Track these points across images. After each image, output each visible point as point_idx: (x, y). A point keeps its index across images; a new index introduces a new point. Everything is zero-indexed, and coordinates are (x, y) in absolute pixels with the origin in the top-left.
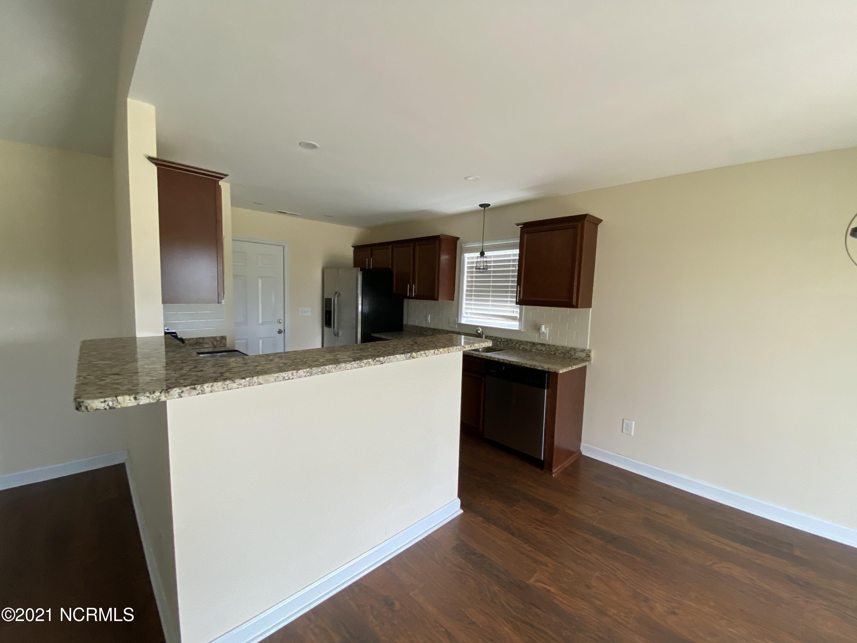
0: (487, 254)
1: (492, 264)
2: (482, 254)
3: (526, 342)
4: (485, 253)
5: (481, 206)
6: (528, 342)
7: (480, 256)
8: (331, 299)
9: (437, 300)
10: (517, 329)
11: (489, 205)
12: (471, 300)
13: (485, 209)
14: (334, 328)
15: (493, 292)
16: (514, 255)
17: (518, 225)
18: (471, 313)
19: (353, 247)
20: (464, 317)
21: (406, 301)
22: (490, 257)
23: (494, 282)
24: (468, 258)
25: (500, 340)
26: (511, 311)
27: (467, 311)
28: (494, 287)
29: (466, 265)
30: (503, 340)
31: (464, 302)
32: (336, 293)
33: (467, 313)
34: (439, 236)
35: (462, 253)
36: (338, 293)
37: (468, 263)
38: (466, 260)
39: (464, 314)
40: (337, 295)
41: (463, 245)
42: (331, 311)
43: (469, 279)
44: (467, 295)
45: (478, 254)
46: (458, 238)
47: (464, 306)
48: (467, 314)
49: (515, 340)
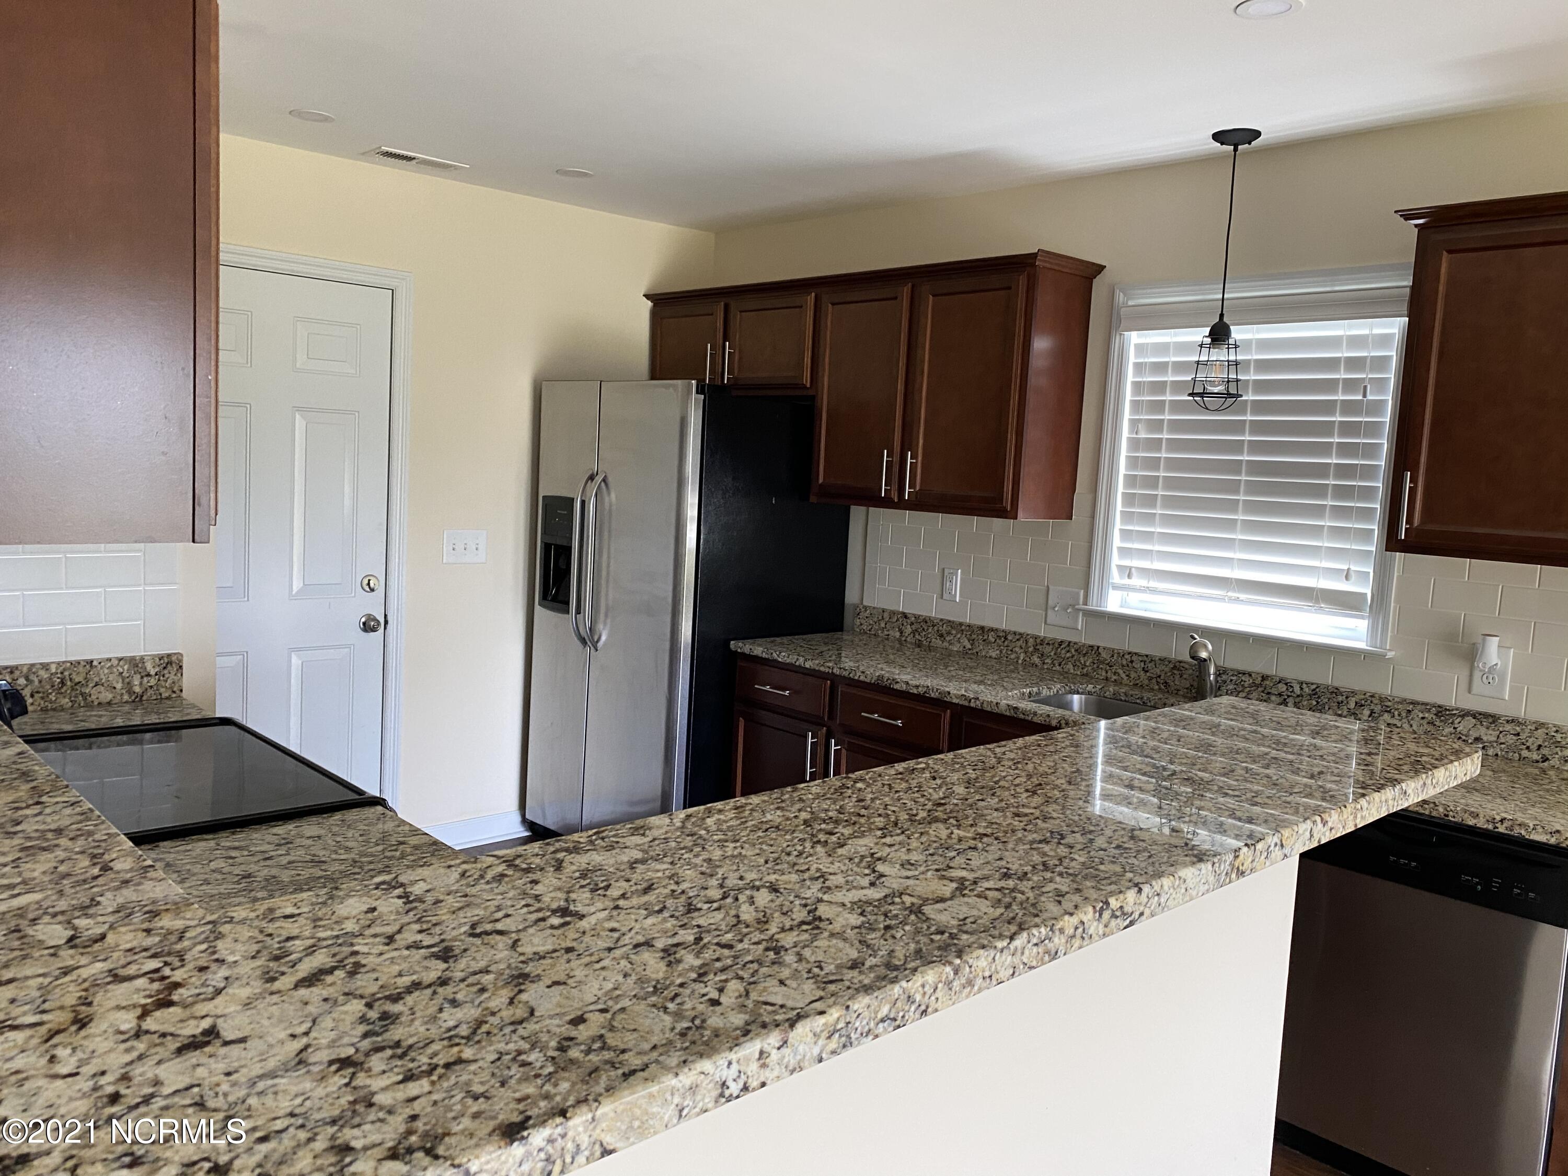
0: (1238, 333)
1: (1252, 376)
2: (1219, 334)
3: (1403, 701)
4: (1232, 327)
5: (1219, 137)
6: (1414, 703)
7: (1209, 340)
8: (569, 502)
9: (1011, 514)
10: (1362, 645)
11: (1257, 134)
12: (1149, 518)
13: (1235, 150)
14: (578, 612)
15: (1253, 488)
16: (1384, 340)
17: (1408, 215)
18: (1144, 571)
19: (647, 296)
20: (1116, 587)
21: (857, 513)
22: (1248, 343)
23: (1255, 447)
24: (1140, 348)
25: (1282, 688)
26: (1339, 571)
27: (1126, 562)
28: (1256, 468)
29: (1130, 377)
30: (1297, 690)
31: (1118, 525)
32: (591, 478)
33: (1128, 572)
34: (1034, 256)
35: (1114, 324)
36: (599, 479)
37: (1139, 367)
38: (1132, 358)
39: (1116, 577)
40: (593, 488)
41: (1120, 297)
42: (569, 549)
43: (1143, 435)
44: (1129, 499)
45: (1201, 334)
46: (1101, 268)
47: (1117, 541)
48: (1129, 576)
49: (1354, 693)
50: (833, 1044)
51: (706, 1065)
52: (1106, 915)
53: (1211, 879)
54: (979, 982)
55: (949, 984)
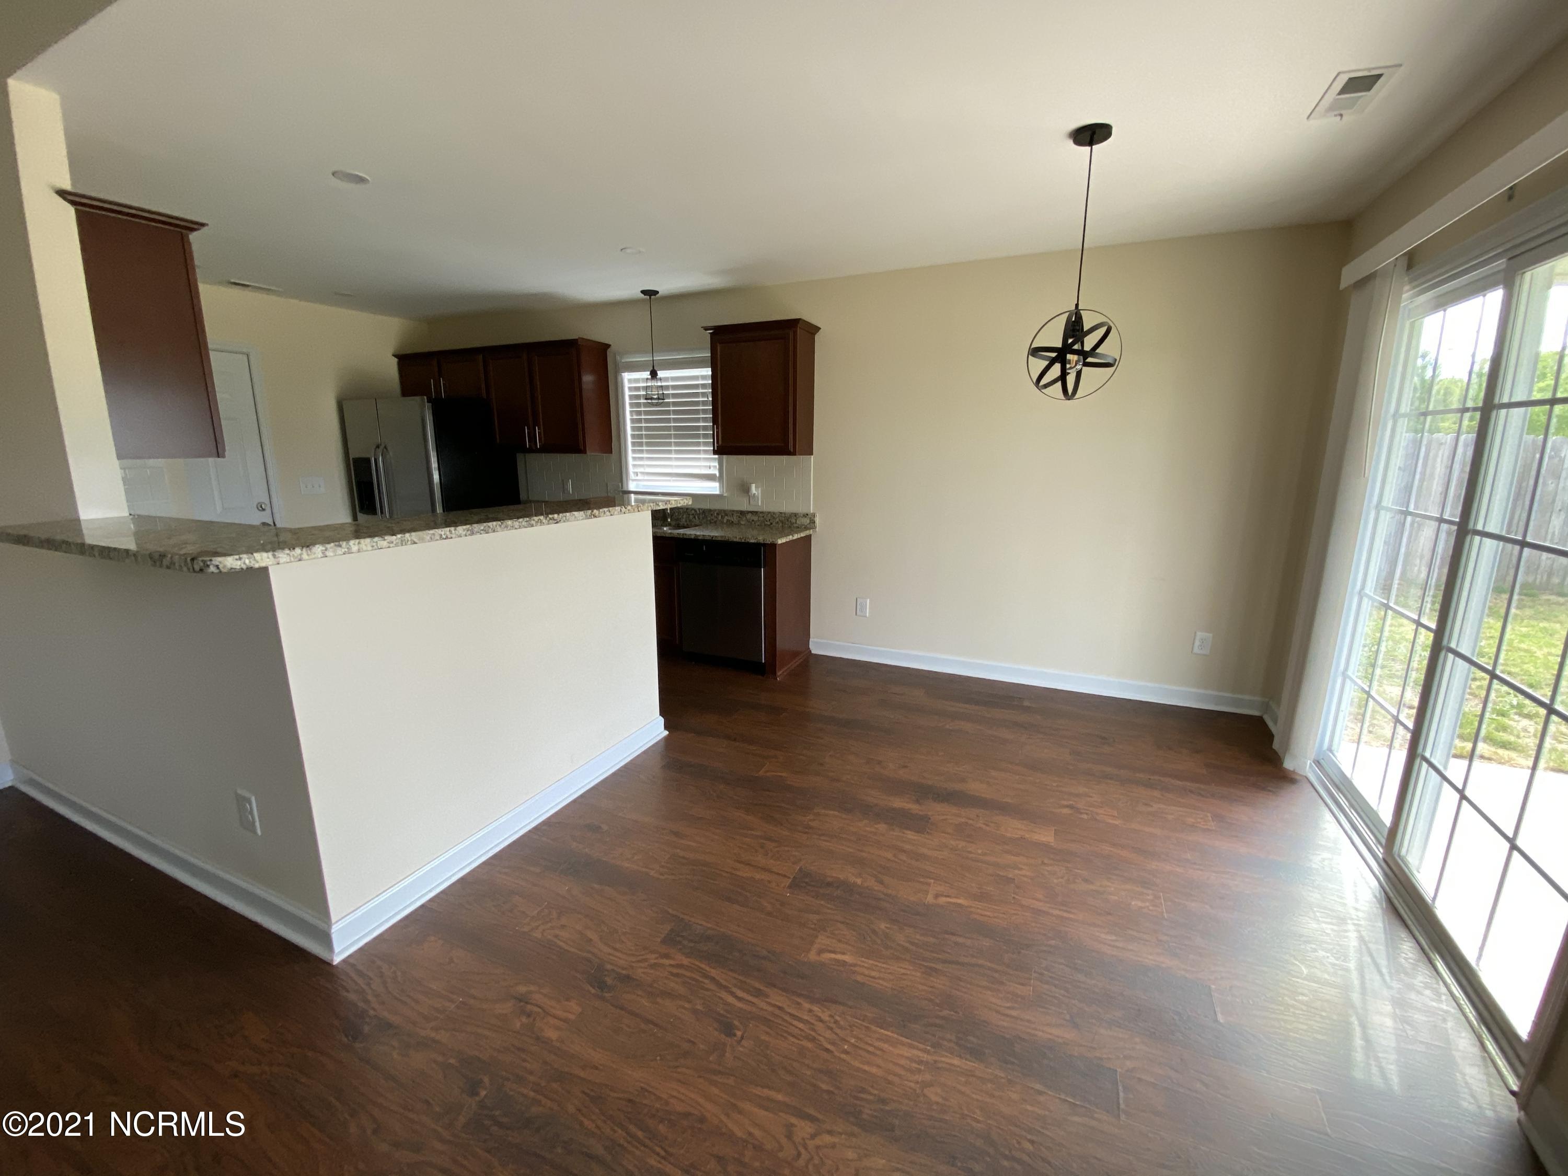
0: (661, 374)
1: (671, 392)
2: (654, 374)
3: (731, 511)
4: (658, 372)
5: (643, 292)
6: (733, 511)
7: (650, 377)
8: (368, 460)
9: (584, 452)
10: (718, 492)
11: (657, 292)
12: (641, 451)
13: (650, 298)
14: (382, 513)
15: (676, 436)
16: (704, 377)
17: (706, 329)
18: (643, 473)
19: (395, 356)
20: (633, 480)
21: (520, 457)
22: (666, 379)
23: (675, 420)
24: (630, 381)
25: (693, 511)
26: (706, 466)
27: (636, 470)
28: (676, 428)
29: (627, 393)
30: (698, 512)
31: (630, 455)
32: (378, 447)
33: (636, 474)
34: (577, 340)
35: (617, 372)
36: (382, 447)
37: (630, 389)
38: (627, 385)
39: (632, 476)
40: (379, 452)
41: (618, 358)
42: (372, 484)
43: (635, 417)
44: (634, 444)
45: (647, 374)
46: (610, 345)
47: (631, 462)
48: (637, 475)
49: (715, 510)
50: (469, 532)
51: (436, 530)
52: (548, 519)
53: (584, 516)
54: (509, 527)
55: (500, 526)
